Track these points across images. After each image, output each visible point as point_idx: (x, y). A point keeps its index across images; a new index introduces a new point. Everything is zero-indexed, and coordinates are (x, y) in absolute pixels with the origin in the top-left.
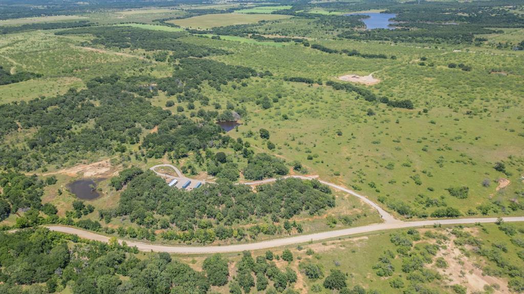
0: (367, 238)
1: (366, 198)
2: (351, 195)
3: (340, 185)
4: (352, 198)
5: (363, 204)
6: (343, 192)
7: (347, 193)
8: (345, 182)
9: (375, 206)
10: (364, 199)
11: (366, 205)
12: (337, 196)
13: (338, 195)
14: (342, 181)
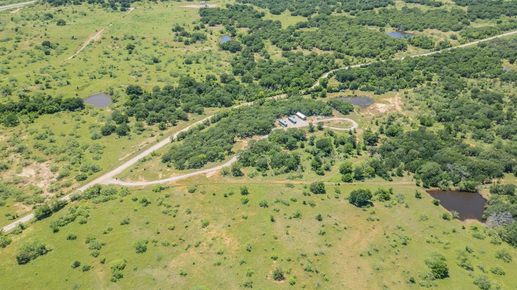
0: (120, 160)
1: (142, 186)
2: (158, 179)
3: (177, 182)
4: (155, 177)
5: (140, 178)
6: (168, 177)
7: (163, 178)
8: (177, 188)
9: (128, 184)
10: (143, 183)
11: (137, 179)
12: (168, 170)
13: (169, 172)
14: (180, 188)
